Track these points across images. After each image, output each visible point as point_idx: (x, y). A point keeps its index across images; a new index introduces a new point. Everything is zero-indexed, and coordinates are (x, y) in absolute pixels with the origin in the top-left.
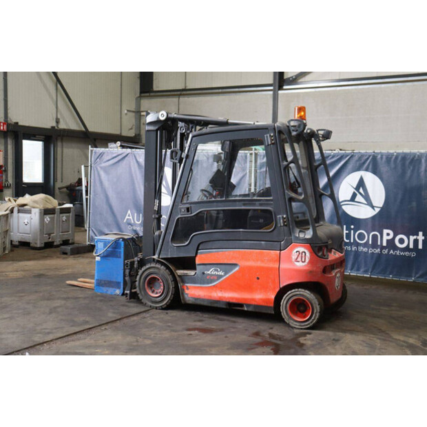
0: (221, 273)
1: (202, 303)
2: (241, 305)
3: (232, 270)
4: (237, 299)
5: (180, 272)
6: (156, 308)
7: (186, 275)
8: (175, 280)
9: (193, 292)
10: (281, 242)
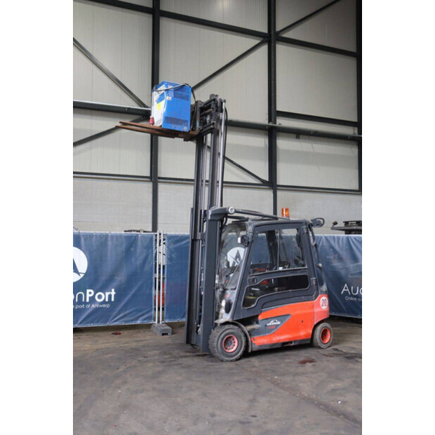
0: (279, 323)
1: (264, 348)
2: (291, 342)
3: (285, 319)
4: (289, 338)
5: (249, 327)
6: (232, 361)
7: (254, 329)
8: (246, 335)
9: (259, 342)
10: (311, 295)
